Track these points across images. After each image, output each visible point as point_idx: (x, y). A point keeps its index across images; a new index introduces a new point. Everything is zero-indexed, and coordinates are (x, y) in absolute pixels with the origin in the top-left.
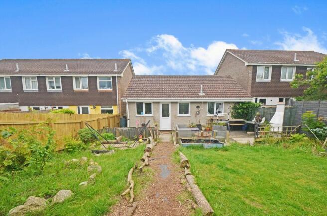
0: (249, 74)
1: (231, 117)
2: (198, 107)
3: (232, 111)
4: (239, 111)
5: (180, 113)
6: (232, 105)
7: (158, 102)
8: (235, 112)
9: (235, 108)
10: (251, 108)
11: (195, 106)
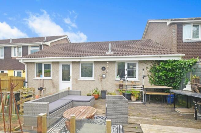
0: (173, 34)
1: (149, 82)
2: (104, 69)
3: (150, 74)
4: (160, 74)
5: (82, 76)
6: (150, 66)
7: (58, 63)
8: (155, 75)
9: (154, 70)
10: (180, 68)
11: (100, 67)
